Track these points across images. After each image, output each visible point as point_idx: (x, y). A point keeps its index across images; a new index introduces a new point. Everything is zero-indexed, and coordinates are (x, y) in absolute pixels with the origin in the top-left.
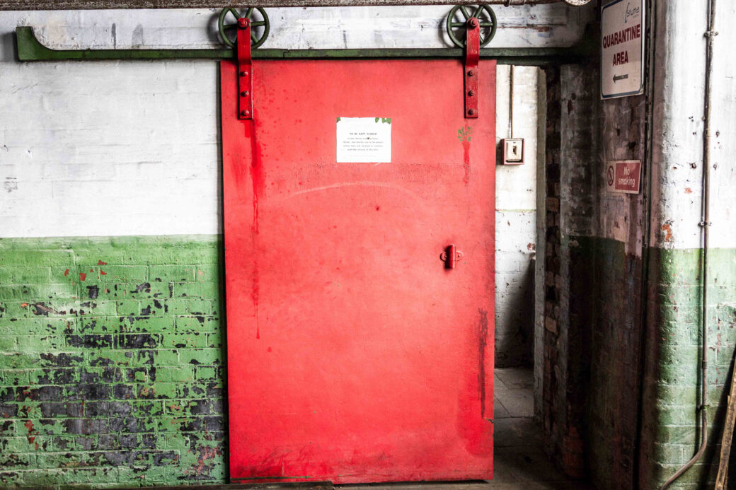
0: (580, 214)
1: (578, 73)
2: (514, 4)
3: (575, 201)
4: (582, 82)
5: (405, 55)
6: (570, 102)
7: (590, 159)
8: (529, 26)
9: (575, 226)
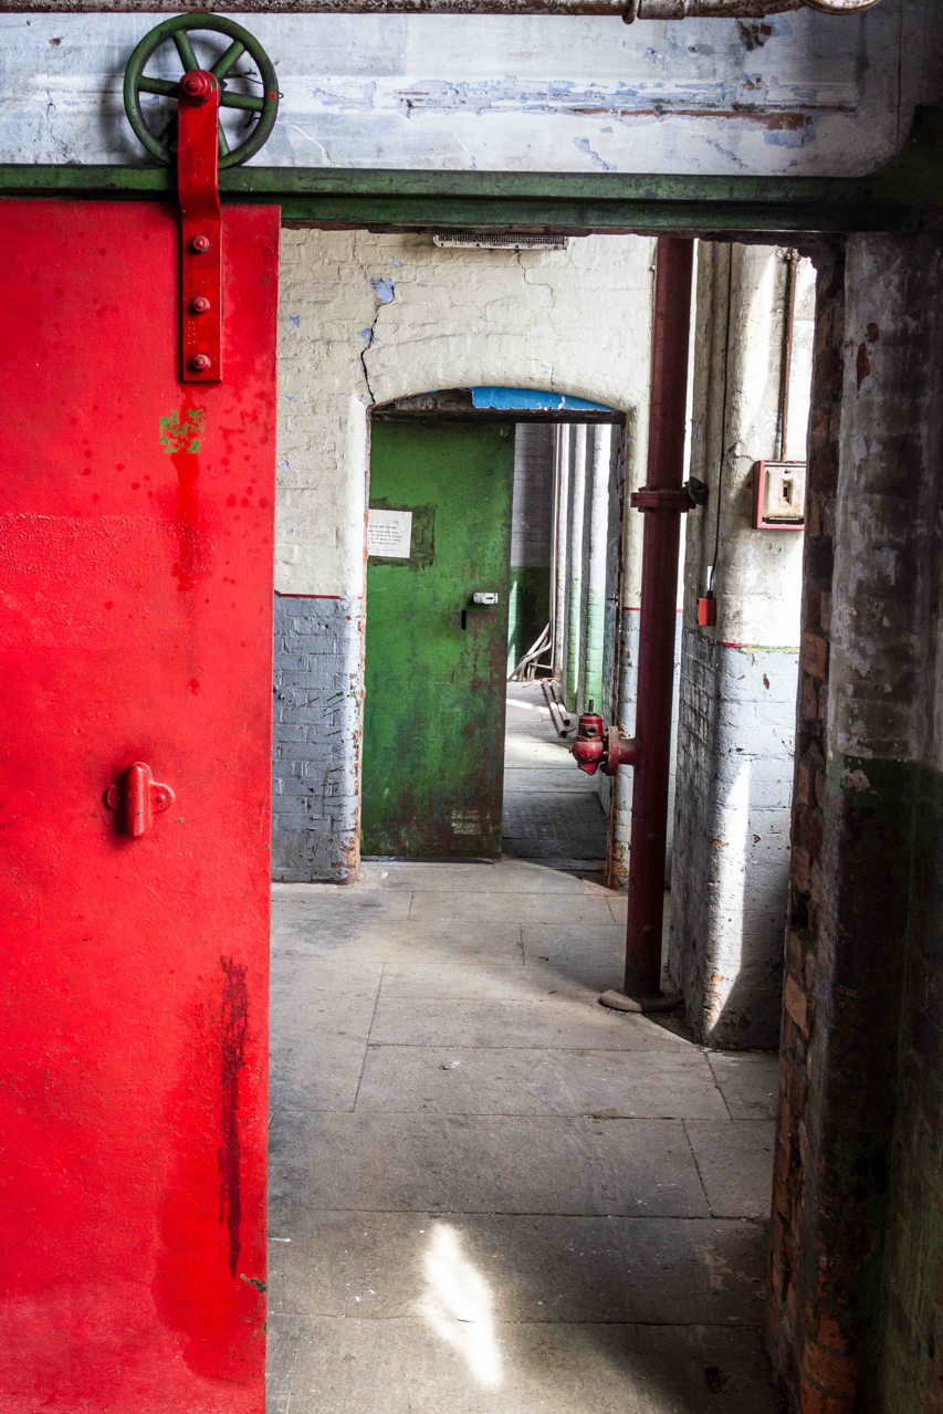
0: (877, 691)
1: (888, 260)
2: (652, 14)
3: (863, 653)
4: (900, 288)
5: (348, 188)
6: (862, 349)
7: (913, 527)
8: (740, 110)
9: (859, 727)
